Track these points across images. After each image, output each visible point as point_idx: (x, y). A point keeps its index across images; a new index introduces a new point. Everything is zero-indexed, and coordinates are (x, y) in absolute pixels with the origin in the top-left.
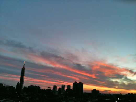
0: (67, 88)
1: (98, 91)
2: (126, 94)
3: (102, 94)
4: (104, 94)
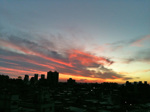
0: (40, 78)
1: (74, 80)
2: (102, 83)
3: (78, 83)
4: (80, 83)
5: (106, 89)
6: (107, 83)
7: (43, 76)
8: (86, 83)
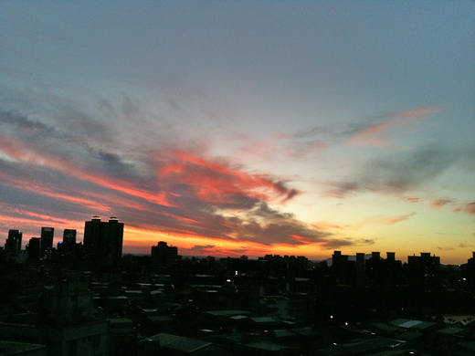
0: (61, 241)
1: (175, 249)
2: (260, 258)
3: (187, 258)
4: (193, 258)
5: (272, 278)
6: (277, 257)
7: (70, 234)
8: (212, 259)
